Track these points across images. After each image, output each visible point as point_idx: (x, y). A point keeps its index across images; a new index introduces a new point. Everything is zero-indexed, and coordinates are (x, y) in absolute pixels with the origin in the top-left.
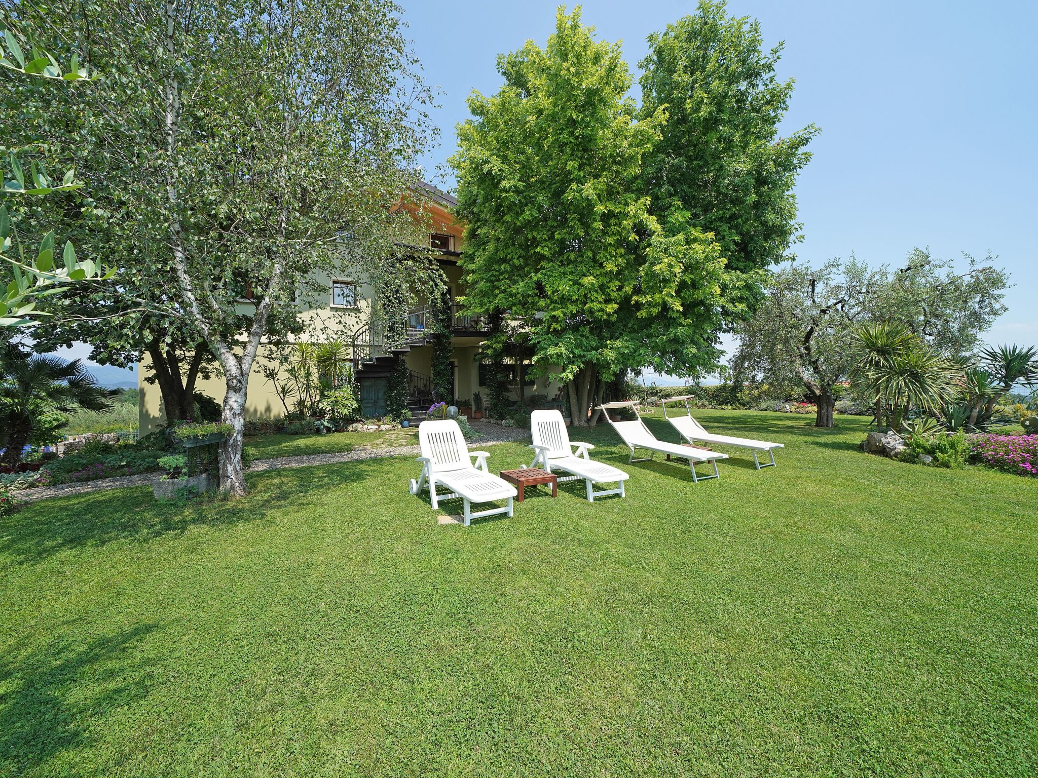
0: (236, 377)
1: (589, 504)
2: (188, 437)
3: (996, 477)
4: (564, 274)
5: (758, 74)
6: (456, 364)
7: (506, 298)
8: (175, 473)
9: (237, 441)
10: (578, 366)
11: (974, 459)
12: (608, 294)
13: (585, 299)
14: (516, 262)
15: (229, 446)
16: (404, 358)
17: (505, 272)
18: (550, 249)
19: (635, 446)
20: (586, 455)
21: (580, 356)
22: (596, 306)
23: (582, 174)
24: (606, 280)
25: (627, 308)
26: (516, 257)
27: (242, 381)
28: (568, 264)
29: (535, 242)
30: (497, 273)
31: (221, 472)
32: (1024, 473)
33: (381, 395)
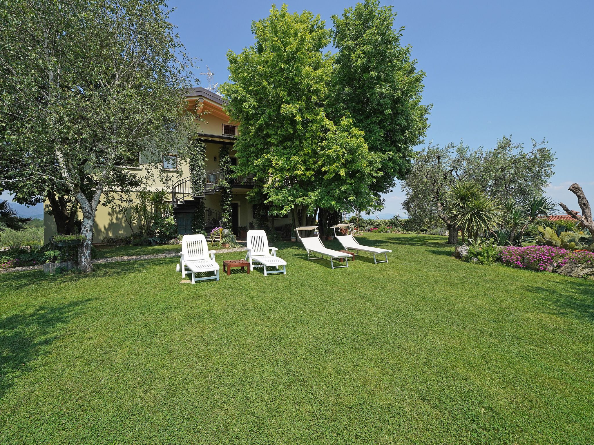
0: (88, 211)
1: (263, 277)
2: (61, 241)
3: (503, 269)
4: (284, 154)
5: (390, 42)
6: (239, 205)
7: (253, 167)
8: (54, 259)
9: (88, 244)
10: (291, 207)
11: (499, 260)
12: (309, 165)
13: (295, 169)
14: (259, 146)
15: (83, 247)
16: (203, 201)
17: (253, 152)
18: (276, 139)
19: (310, 251)
20: (275, 254)
21: (292, 201)
22: (300, 173)
23: (289, 98)
24: (307, 158)
25: (319, 173)
26: (259, 143)
27: (92, 213)
28: (287, 148)
29: (268, 136)
30: (249, 153)
31: (79, 260)
32: (517, 267)
33: (189, 222)
